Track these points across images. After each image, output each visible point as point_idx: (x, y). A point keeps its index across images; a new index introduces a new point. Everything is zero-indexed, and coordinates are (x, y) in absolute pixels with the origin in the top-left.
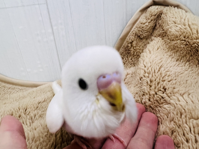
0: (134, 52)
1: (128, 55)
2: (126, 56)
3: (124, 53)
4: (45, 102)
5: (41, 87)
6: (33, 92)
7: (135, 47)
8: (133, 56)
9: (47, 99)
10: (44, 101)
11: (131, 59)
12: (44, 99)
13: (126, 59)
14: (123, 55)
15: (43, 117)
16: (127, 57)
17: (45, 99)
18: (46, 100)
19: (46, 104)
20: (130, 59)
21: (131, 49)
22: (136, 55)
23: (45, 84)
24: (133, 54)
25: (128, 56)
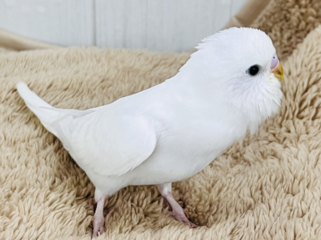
0: (300, 21)
2: (280, 24)
3: (276, 15)
5: (29, 54)
6: (8, 61)
7: (306, 7)
8: (297, 32)
11: (289, 38)
13: (275, 35)
14: (272, 19)
15: (13, 123)
16: (281, 30)
20: (286, 35)
21: (293, 10)
22: (303, 30)
24: (296, 24)
25: (284, 27)
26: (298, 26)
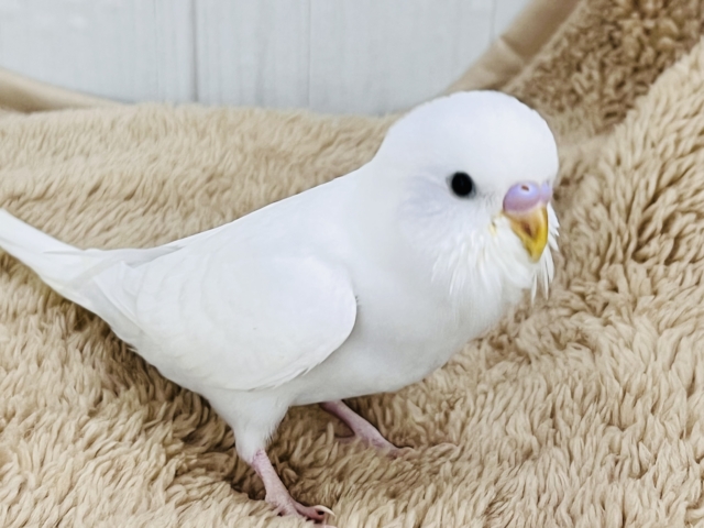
0: (642, 47)
1: (606, 55)
2: (599, 54)
3: (591, 35)
4: (45, 205)
5: (52, 118)
6: (3, 134)
7: (655, 15)
8: (636, 70)
9: (59, 191)
10: (41, 198)
11: (620, 85)
12: (39, 189)
13: (590, 78)
14: (582, 42)
16: (603, 66)
17: (48, 188)
18: (54, 196)
19: (47, 214)
20: (613, 78)
21: (627, 24)
22: (648, 67)
23: (76, 107)
24: (632, 53)
25: (607, 61)
26: (637, 59)
